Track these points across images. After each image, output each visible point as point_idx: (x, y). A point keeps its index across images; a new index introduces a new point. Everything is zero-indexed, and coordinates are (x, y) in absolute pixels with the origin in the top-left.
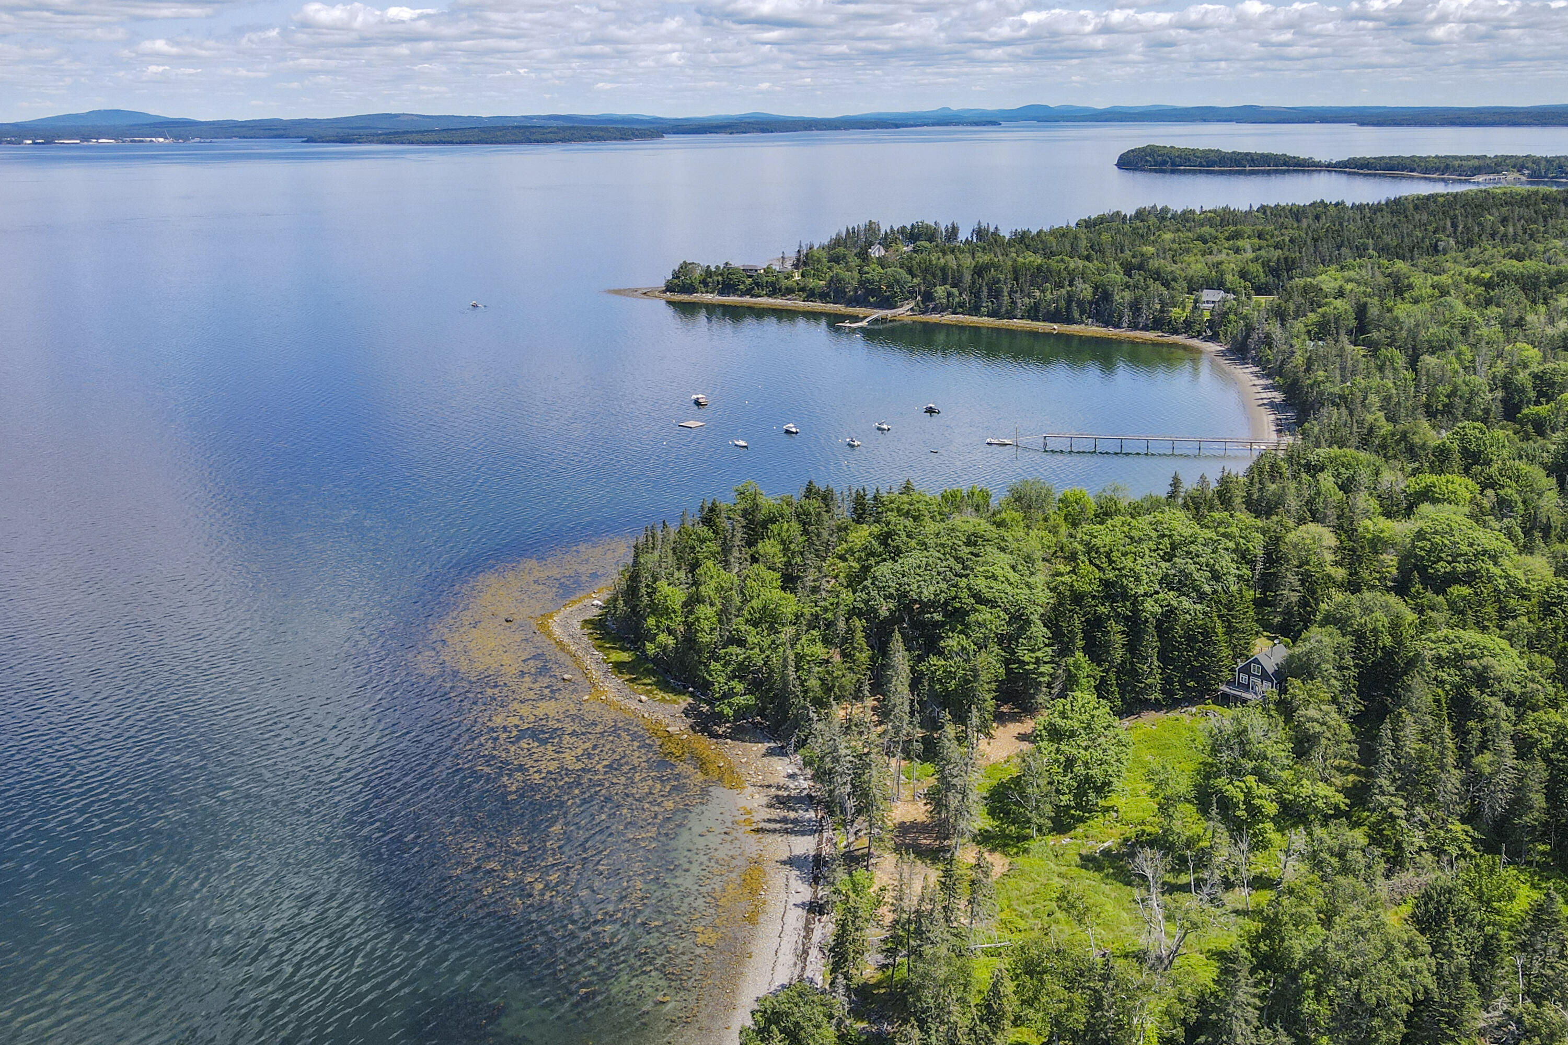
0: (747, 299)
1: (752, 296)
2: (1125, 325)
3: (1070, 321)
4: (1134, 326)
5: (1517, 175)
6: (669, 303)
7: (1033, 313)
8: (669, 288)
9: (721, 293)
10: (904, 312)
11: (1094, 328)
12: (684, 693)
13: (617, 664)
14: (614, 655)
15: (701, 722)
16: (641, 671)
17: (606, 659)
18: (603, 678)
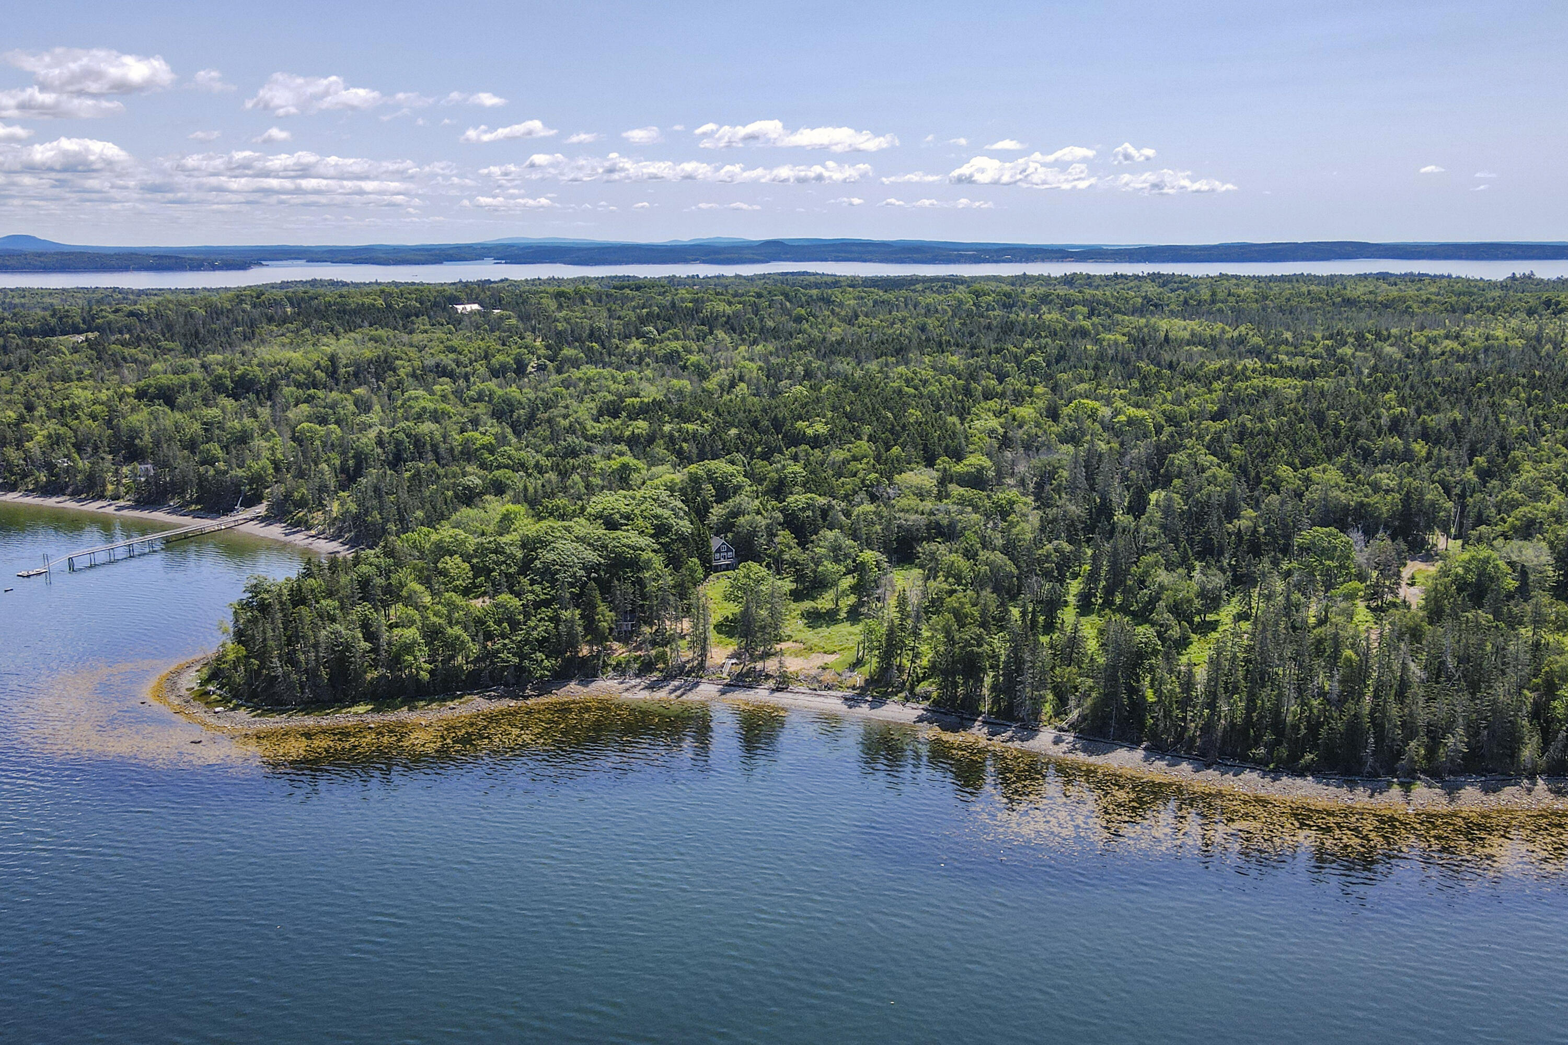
12: (461, 697)
13: (372, 710)
14: (353, 710)
15: (515, 697)
16: (403, 704)
17: (356, 714)
18: (391, 717)
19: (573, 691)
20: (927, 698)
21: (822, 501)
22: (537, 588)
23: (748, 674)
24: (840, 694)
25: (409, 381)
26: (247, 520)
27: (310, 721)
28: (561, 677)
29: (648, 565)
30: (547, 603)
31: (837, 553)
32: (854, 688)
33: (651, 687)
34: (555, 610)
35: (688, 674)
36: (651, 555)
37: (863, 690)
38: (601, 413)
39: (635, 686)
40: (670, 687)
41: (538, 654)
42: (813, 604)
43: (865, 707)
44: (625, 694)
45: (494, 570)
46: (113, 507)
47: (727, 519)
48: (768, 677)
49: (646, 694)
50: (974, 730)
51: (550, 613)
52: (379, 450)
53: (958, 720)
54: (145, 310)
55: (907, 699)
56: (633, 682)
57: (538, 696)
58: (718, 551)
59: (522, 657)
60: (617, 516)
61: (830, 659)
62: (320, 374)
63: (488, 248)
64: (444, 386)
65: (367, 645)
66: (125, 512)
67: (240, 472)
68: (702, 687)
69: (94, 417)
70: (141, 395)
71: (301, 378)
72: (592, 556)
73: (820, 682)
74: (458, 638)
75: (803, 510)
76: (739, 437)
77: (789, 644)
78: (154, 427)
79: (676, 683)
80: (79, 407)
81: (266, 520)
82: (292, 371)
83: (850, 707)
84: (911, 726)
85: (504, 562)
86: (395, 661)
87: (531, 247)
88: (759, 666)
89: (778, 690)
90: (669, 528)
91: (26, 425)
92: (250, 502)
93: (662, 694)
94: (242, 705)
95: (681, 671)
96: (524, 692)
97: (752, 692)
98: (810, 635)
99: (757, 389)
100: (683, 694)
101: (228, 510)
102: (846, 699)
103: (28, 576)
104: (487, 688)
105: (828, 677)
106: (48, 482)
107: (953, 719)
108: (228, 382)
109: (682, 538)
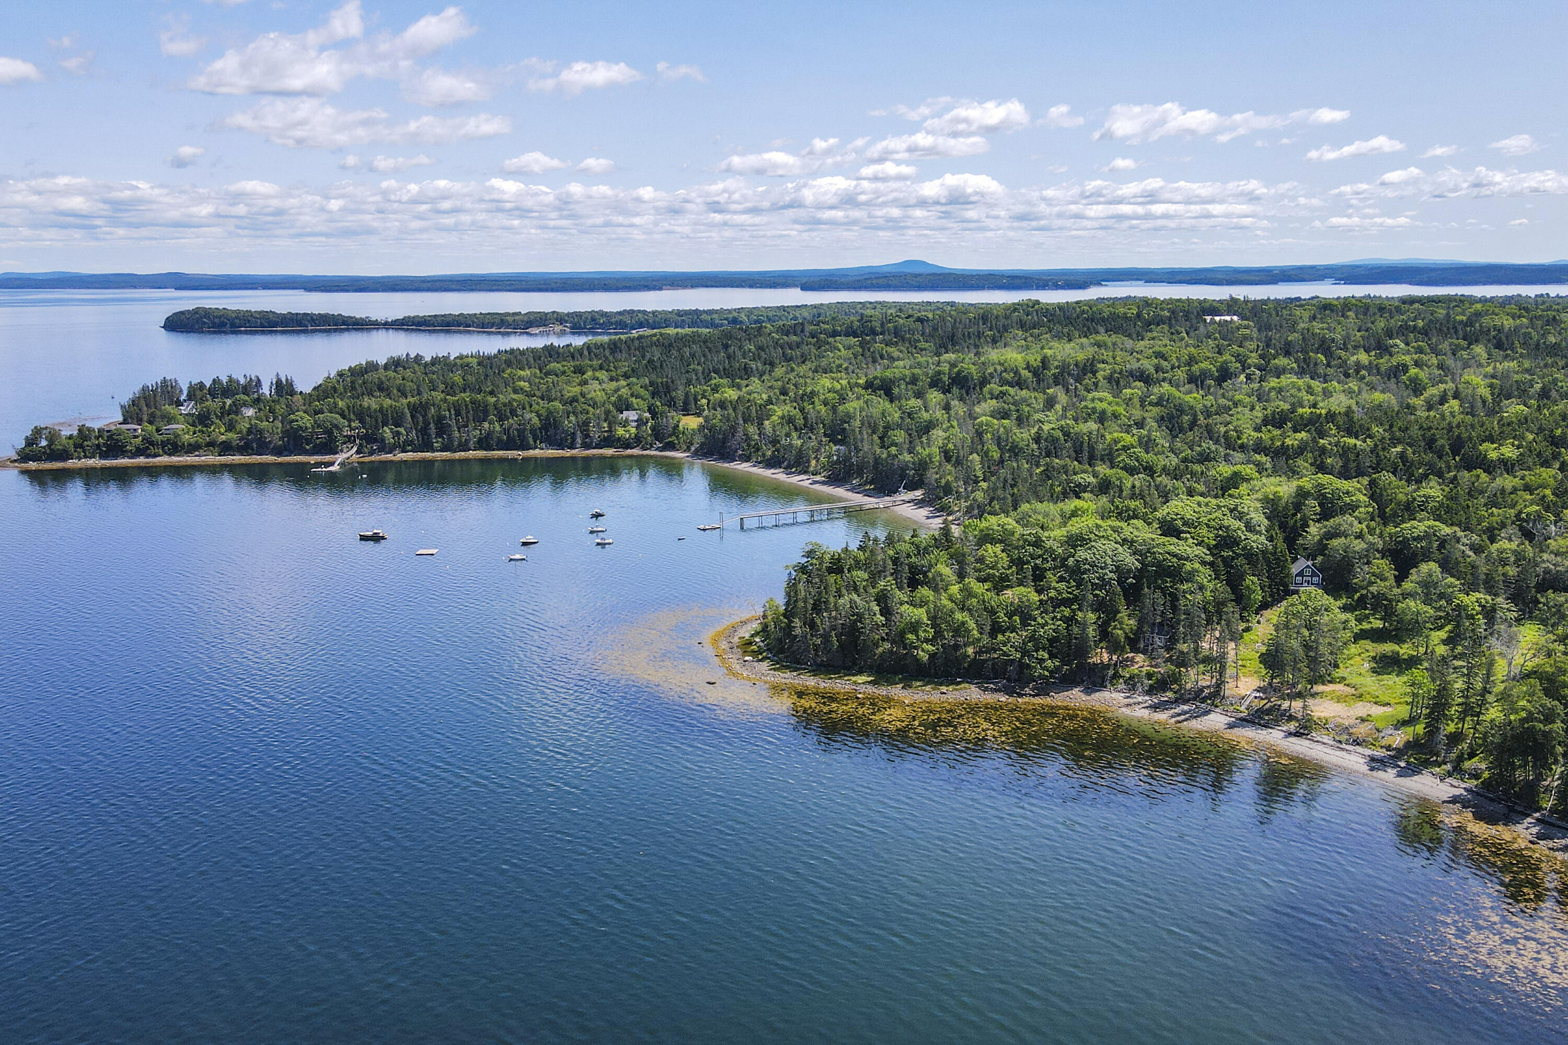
0: (141, 460)
1: (148, 456)
2: (578, 446)
3: (524, 447)
4: (586, 446)
5: (561, 327)
6: (25, 472)
7: (484, 443)
8: (24, 456)
9: (104, 456)
10: (347, 455)
11: (550, 451)
12: (959, 683)
13: (870, 682)
14: (854, 679)
15: (1010, 692)
16: (901, 681)
17: (855, 682)
18: (882, 691)
19: (1075, 697)
20: (1476, 776)
21: (1446, 530)
22: (1062, 585)
23: (1269, 712)
24: (1368, 752)
25: (1103, 383)
26: (905, 502)
27: (811, 682)
28: (1067, 682)
29: (1190, 577)
30: (1067, 602)
31: (1428, 590)
32: (1389, 748)
33: (1155, 707)
34: (1073, 611)
35: (1203, 700)
36: (1197, 566)
37: (1400, 753)
38: (1265, 422)
39: (1139, 703)
40: (1177, 710)
41: (1041, 653)
42: (1396, 648)
43: (1391, 773)
44: (1124, 709)
45: (1028, 563)
46: (810, 481)
47: (1321, 539)
48: (1291, 718)
49: (1145, 713)
50: (1519, 828)
51: (1067, 612)
52: (1035, 446)
53: (1506, 811)
54: (930, 316)
55: (1450, 774)
56: (1140, 699)
57: (1034, 696)
58: (1301, 574)
59: (1025, 653)
60: (1179, 523)
61: (1377, 711)
62: (1025, 373)
63: (1332, 269)
64: (1136, 390)
65: (880, 619)
66: (817, 487)
67: (907, 457)
68: (1212, 716)
69: (825, 403)
70: (869, 386)
71: (1009, 376)
72: (1131, 562)
73: (1350, 734)
74: (963, 623)
75: (1418, 539)
76: (1402, 455)
77: (1339, 687)
78: (864, 414)
79: (1186, 708)
80: (818, 394)
81: (920, 503)
82: (1005, 371)
83: (1372, 769)
84: (1437, 805)
85: (1040, 556)
86: (899, 639)
87: (1380, 267)
88: (1286, 705)
89: (1297, 734)
90: (1236, 542)
91: (771, 406)
92: (911, 487)
93: (1162, 716)
94: (769, 658)
95: (1197, 695)
96: (1022, 689)
97: (1264, 732)
98: (1370, 683)
99: (1472, 407)
100: (1186, 720)
101: (892, 491)
102: (1373, 759)
103: (704, 530)
104: (988, 679)
105: (1362, 730)
106: (773, 456)
107: (1500, 808)
108: (946, 378)
109: (1250, 556)
